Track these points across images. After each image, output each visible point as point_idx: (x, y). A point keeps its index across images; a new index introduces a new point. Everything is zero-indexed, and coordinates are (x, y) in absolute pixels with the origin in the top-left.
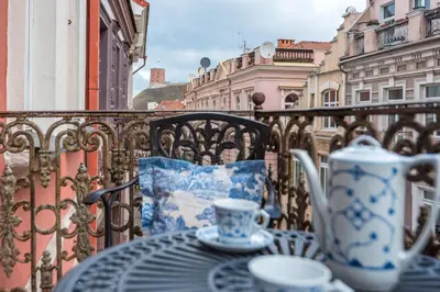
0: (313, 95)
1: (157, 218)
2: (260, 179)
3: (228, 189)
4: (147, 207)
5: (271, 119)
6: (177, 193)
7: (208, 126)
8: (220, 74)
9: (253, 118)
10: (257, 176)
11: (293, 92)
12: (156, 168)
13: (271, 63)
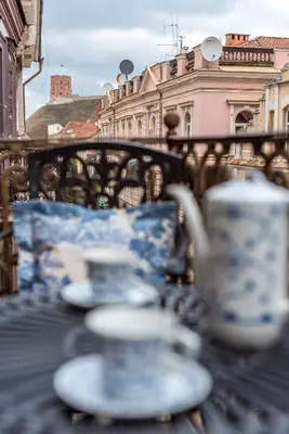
0: (272, 112)
1: (37, 278)
2: (170, 225)
3: (128, 240)
4: (25, 265)
5: (185, 149)
6: (63, 246)
7: (103, 159)
8: (146, 83)
9: (164, 148)
10: (165, 223)
11: (246, 108)
12: (36, 215)
13: (216, 67)
